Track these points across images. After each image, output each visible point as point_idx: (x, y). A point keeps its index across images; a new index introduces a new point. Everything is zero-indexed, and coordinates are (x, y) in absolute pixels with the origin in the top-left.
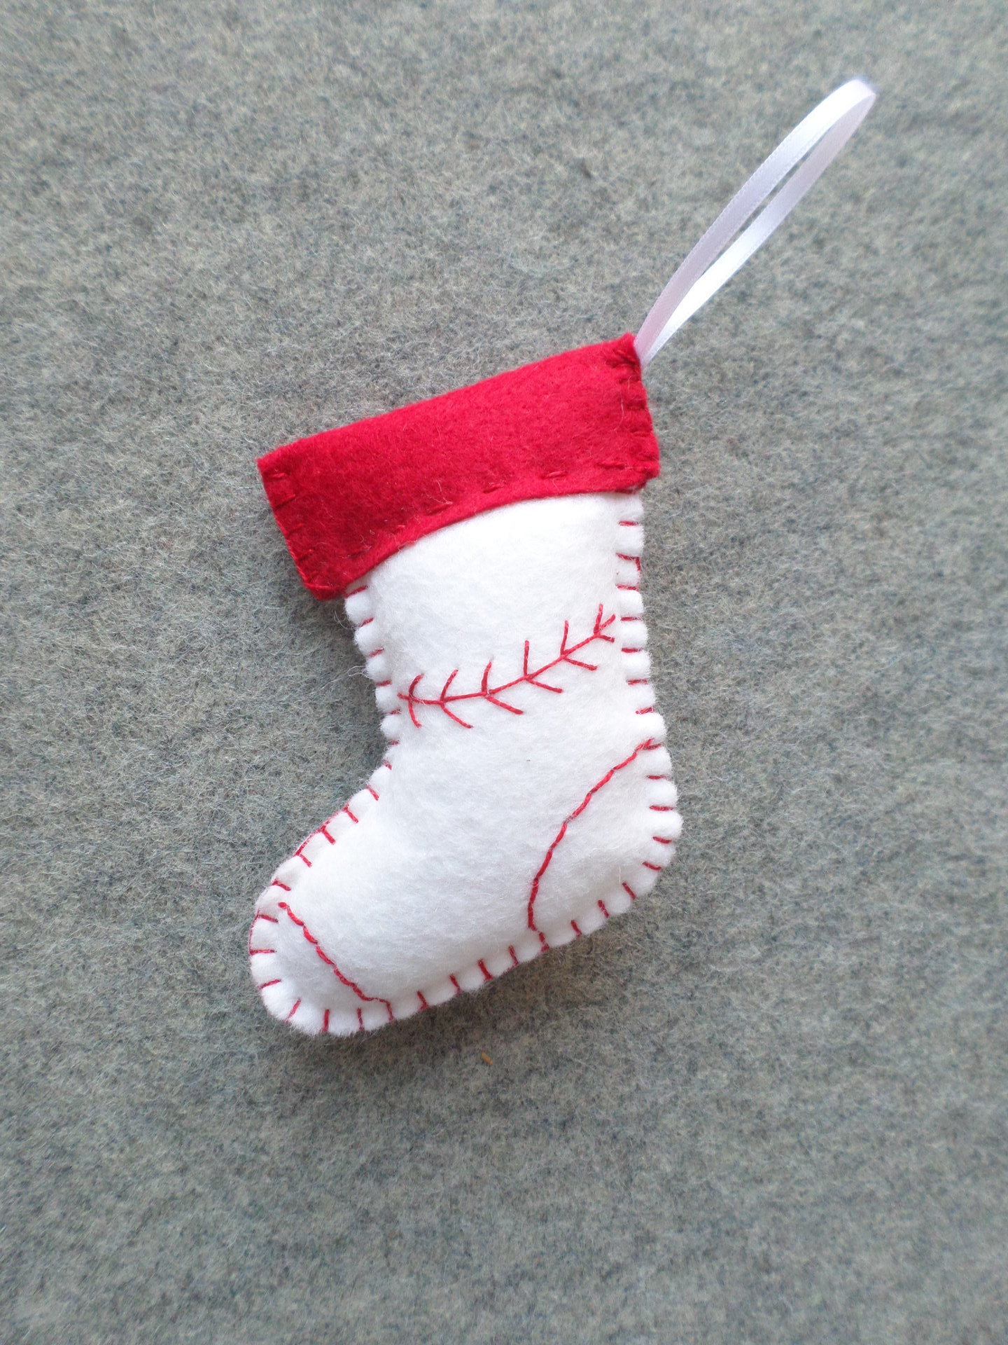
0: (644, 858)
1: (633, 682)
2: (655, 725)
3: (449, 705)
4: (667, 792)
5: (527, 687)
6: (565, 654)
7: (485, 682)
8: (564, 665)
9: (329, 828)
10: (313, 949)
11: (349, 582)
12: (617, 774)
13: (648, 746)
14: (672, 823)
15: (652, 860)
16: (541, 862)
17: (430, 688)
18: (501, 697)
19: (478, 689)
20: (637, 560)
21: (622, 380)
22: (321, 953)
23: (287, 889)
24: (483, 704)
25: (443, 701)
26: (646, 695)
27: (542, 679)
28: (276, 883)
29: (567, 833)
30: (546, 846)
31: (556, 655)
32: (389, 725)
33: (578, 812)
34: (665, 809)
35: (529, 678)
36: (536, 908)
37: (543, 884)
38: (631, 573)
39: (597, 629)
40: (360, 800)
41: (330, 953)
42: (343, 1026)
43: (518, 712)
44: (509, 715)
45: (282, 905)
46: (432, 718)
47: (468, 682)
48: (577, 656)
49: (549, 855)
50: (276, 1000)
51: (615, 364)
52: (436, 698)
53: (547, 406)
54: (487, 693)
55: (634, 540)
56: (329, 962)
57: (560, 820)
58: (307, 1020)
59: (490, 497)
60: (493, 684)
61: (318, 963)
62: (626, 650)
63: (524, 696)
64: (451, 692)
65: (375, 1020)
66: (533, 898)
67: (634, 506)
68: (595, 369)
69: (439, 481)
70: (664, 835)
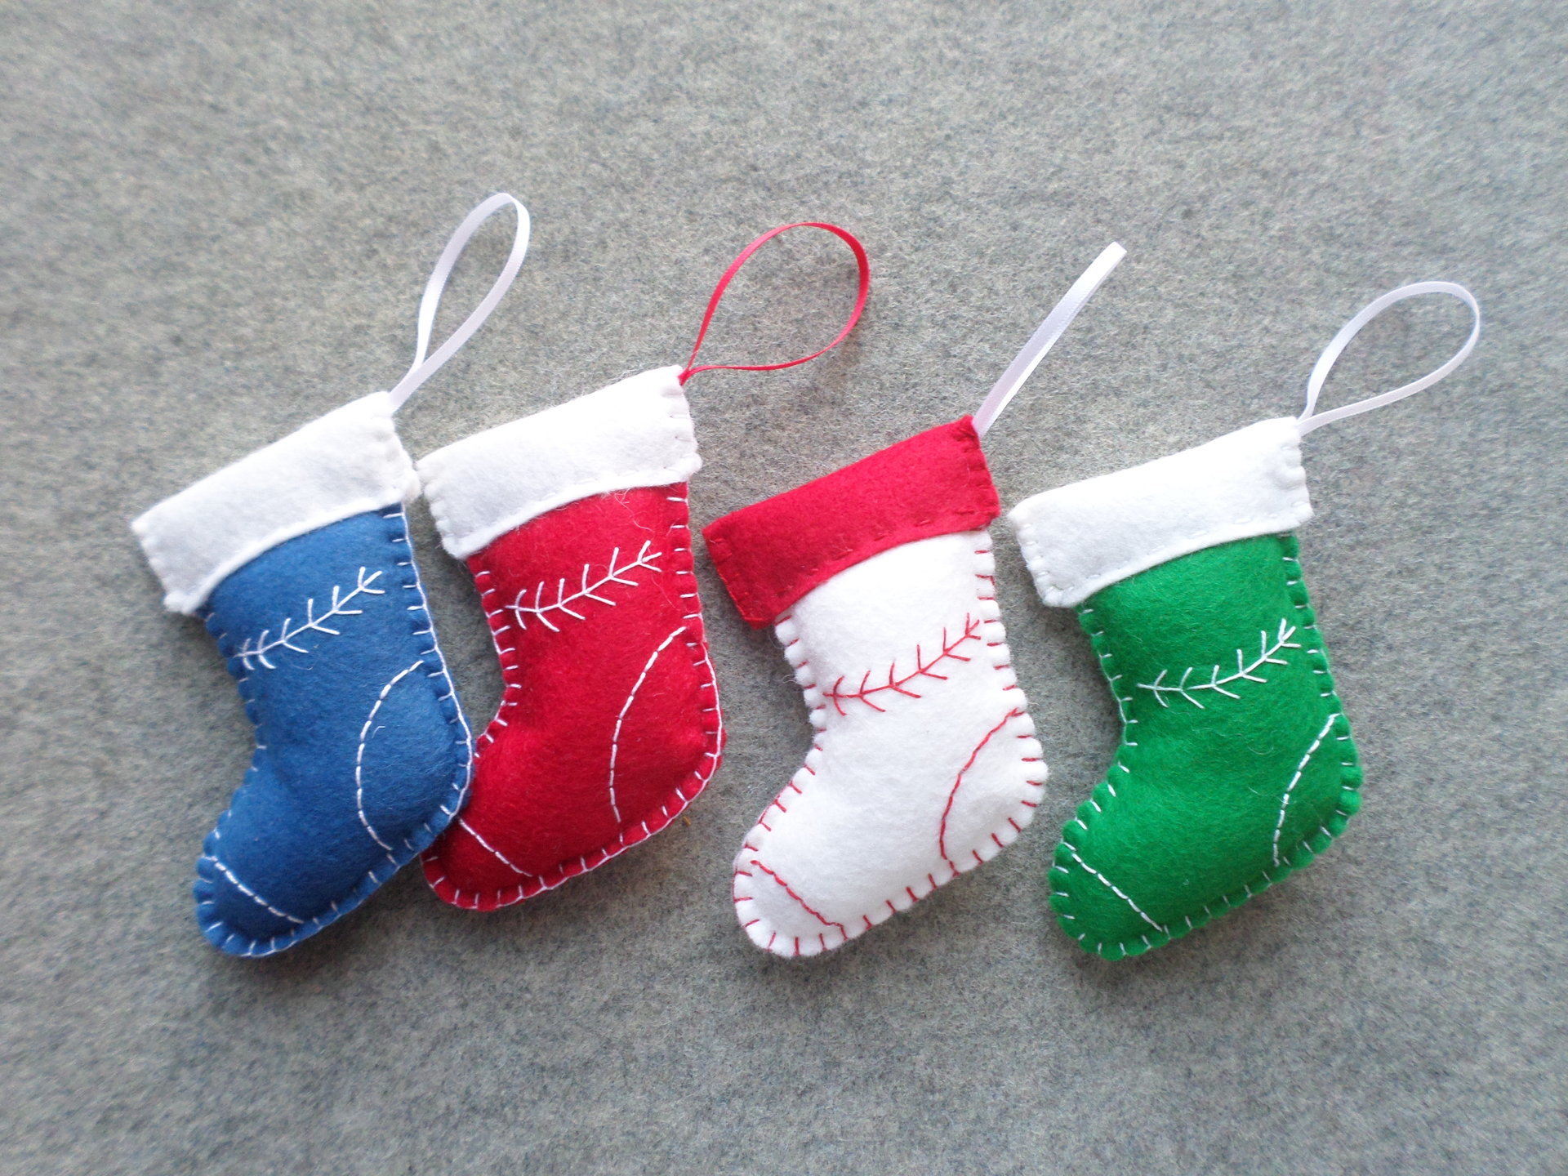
0: (1022, 798)
1: (998, 668)
2: (1019, 698)
3: (867, 697)
4: (1034, 747)
5: (922, 678)
6: (946, 652)
7: (891, 677)
8: (946, 659)
9: (780, 800)
10: (783, 890)
11: (777, 614)
12: (993, 736)
13: (1015, 713)
14: (1040, 770)
15: (1028, 799)
16: (945, 805)
17: (850, 686)
18: (904, 687)
19: (887, 683)
20: (992, 578)
21: (966, 450)
22: (790, 893)
23: (755, 850)
24: (891, 693)
25: (862, 694)
26: (1009, 676)
27: (931, 671)
28: (746, 846)
29: (962, 781)
30: (948, 793)
31: (941, 653)
32: (816, 717)
33: (968, 765)
34: (1034, 760)
35: (922, 671)
36: (945, 840)
37: (949, 823)
38: (988, 588)
39: (967, 631)
40: (801, 775)
41: (797, 891)
42: (810, 949)
43: (918, 697)
44: (912, 699)
45: (754, 862)
46: (855, 708)
47: (879, 679)
48: (954, 652)
49: (951, 799)
50: (759, 935)
51: (960, 439)
52: (856, 692)
53: (913, 474)
54: (893, 685)
55: (988, 563)
56: (797, 898)
57: (956, 773)
58: (783, 947)
59: (879, 544)
60: (897, 679)
61: (789, 900)
62: (990, 645)
63: (920, 684)
64: (866, 688)
65: (834, 942)
66: (942, 832)
67: (984, 539)
68: (945, 443)
69: (841, 535)
70: (1035, 779)
